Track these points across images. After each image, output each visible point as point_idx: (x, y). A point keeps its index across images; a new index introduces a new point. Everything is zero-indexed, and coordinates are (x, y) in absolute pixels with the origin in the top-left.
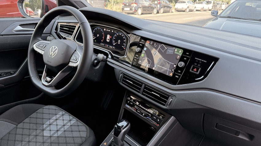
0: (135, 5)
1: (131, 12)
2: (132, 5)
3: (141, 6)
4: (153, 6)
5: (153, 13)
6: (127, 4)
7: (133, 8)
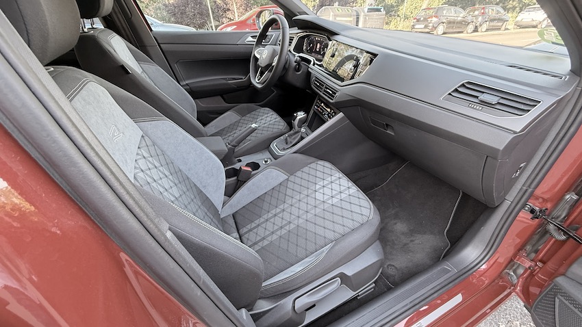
0: (434, 19)
1: (427, 30)
2: (429, 20)
3: (444, 21)
4: (469, 18)
5: (465, 32)
6: (422, 19)
7: (431, 25)
